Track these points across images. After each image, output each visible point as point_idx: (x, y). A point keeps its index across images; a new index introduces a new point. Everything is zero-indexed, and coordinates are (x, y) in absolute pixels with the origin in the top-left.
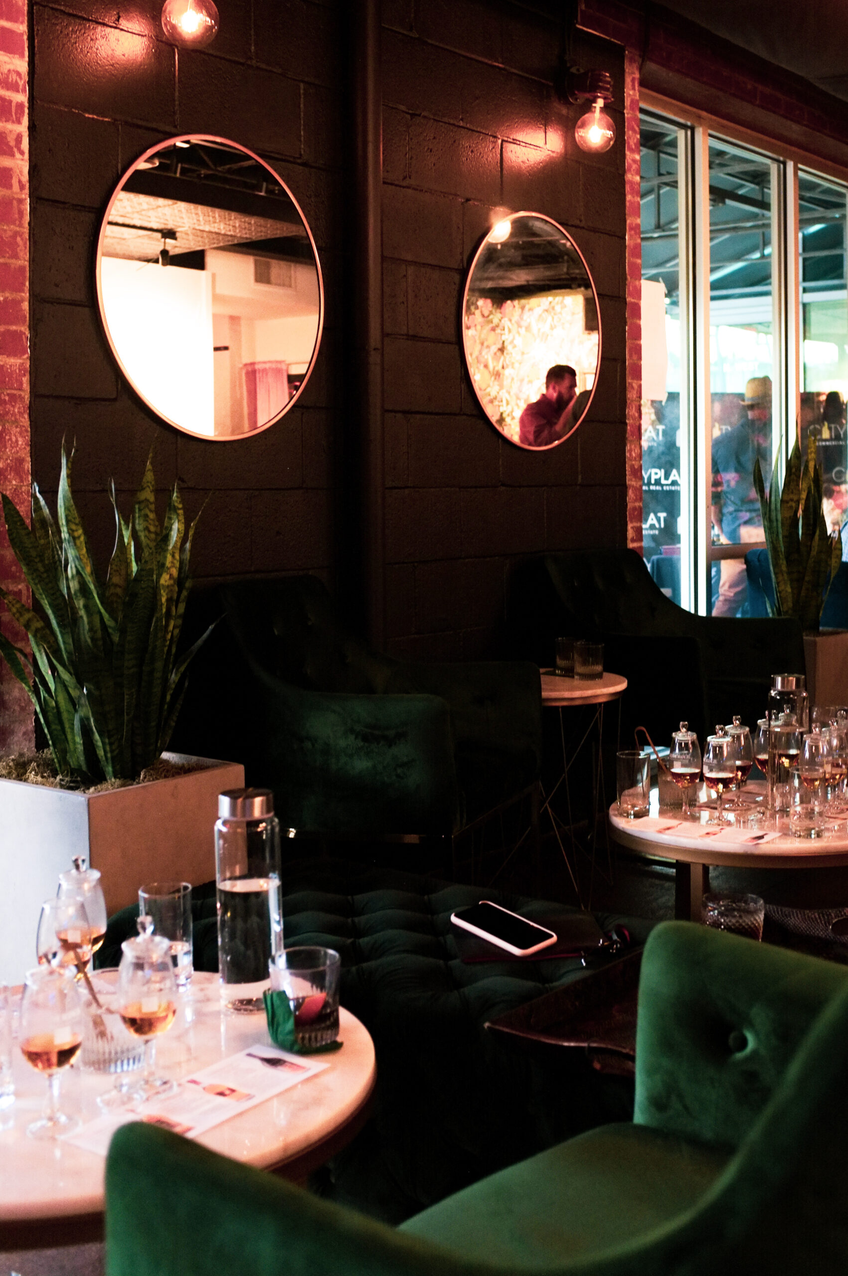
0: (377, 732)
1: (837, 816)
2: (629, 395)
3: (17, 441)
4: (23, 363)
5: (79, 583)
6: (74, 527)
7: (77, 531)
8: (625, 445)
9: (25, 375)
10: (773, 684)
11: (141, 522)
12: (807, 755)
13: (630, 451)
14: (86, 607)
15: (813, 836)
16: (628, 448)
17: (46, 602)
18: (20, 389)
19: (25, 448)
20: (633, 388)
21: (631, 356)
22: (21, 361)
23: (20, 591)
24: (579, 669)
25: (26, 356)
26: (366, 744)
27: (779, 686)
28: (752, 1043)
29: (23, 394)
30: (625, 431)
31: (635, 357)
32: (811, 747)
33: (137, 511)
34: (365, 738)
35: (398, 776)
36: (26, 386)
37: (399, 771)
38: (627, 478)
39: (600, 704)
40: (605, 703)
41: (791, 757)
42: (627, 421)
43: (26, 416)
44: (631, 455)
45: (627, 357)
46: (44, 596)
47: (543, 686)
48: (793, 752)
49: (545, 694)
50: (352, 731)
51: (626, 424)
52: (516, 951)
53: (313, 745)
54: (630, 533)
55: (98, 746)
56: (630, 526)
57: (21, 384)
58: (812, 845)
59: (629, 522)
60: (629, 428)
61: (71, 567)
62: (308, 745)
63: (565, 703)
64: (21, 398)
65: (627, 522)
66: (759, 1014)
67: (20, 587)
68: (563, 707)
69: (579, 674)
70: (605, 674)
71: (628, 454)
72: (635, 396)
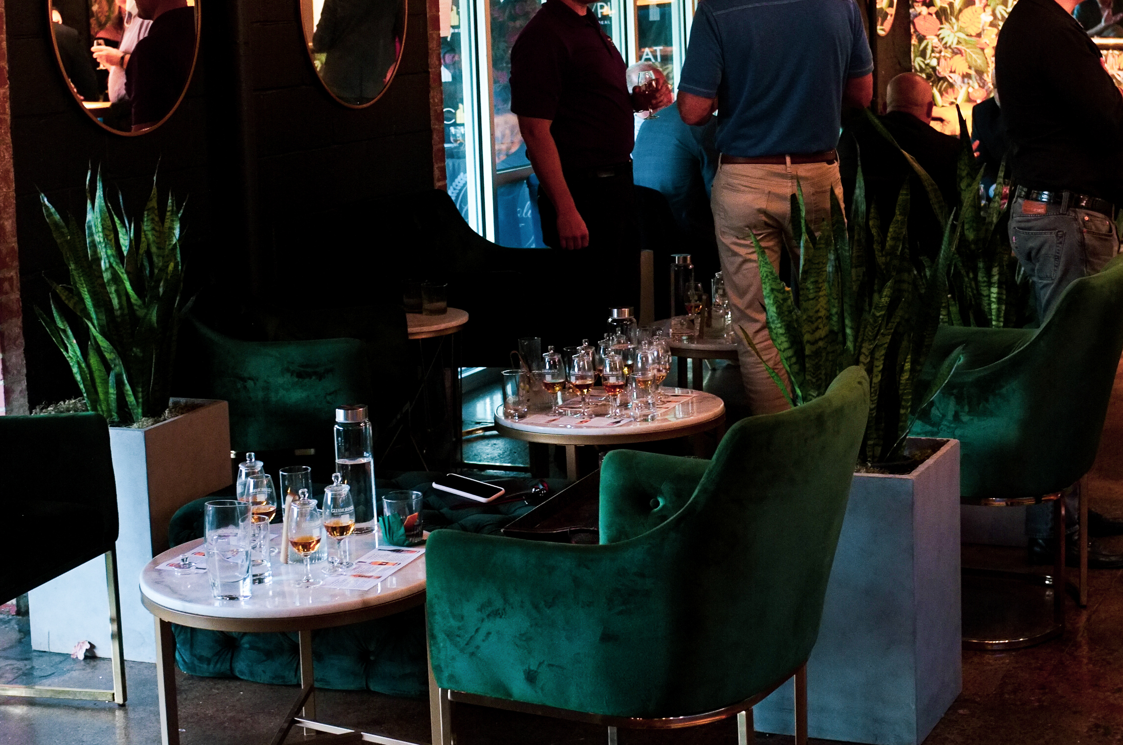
0: (309, 370)
1: (661, 406)
2: (430, 46)
3: (4, 156)
4: (5, 92)
5: (112, 273)
6: (108, 233)
7: (110, 235)
8: (429, 92)
9: (6, 102)
10: (611, 314)
11: (149, 224)
12: (640, 365)
13: (433, 97)
14: (117, 291)
15: (649, 420)
16: (431, 94)
17: (86, 289)
18: (4, 113)
19: (9, 161)
20: (433, 39)
21: (430, 10)
22: (4, 91)
23: (12, 276)
24: (427, 306)
25: (7, 86)
26: (300, 380)
27: (615, 316)
28: (662, 502)
29: (6, 117)
30: (428, 77)
31: (434, 10)
32: (642, 359)
33: (146, 216)
34: (300, 375)
35: (328, 402)
36: (8, 111)
37: (329, 398)
38: (432, 122)
39: (451, 334)
40: (454, 334)
41: (629, 367)
42: (430, 70)
43: (9, 135)
44: (434, 101)
45: (428, 10)
46: (84, 285)
47: (409, 324)
48: (630, 362)
49: (410, 330)
50: (288, 370)
51: (428, 73)
52: (483, 500)
53: (255, 384)
54: (437, 173)
55: (128, 395)
56: (436, 166)
57: (5, 109)
58: (650, 426)
59: (435, 164)
60: (431, 76)
61: (105, 262)
62: (250, 384)
63: (424, 336)
64: (5, 120)
65: (432, 162)
66: (665, 487)
67: (12, 273)
68: (423, 339)
69: (427, 310)
70: (449, 309)
71: (431, 101)
72: (435, 46)
